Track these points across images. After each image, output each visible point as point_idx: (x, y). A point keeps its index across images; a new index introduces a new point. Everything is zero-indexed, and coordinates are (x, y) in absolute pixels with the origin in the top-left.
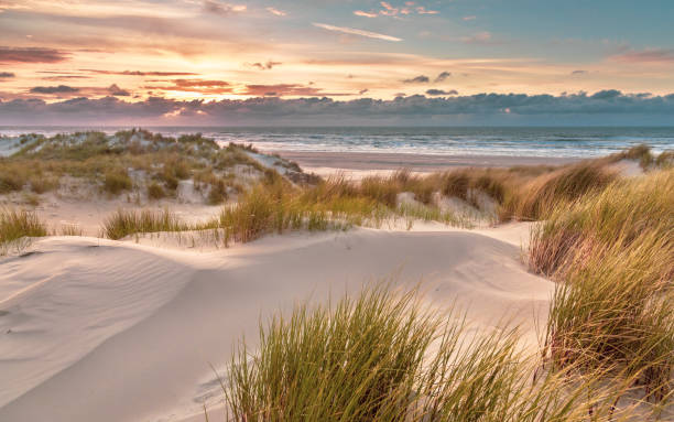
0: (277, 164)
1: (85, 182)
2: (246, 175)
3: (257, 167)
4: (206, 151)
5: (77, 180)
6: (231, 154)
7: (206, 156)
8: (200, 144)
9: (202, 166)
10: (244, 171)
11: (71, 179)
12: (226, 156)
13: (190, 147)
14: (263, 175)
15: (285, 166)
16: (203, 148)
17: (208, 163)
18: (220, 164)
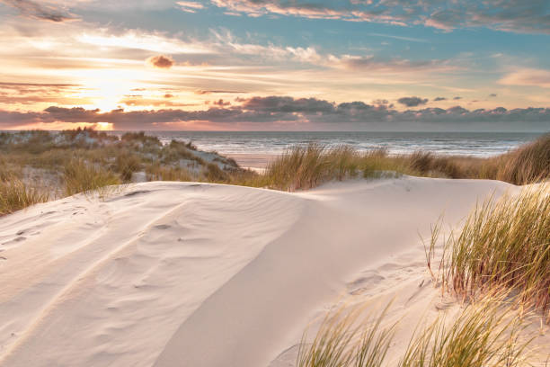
0: (216, 160)
1: (46, 173)
2: (190, 169)
3: (200, 161)
4: (151, 147)
5: (39, 170)
6: (174, 150)
7: (152, 151)
8: (144, 141)
9: (150, 160)
10: (188, 165)
11: (33, 170)
12: (171, 151)
13: (136, 144)
14: (206, 169)
15: (223, 162)
16: (149, 145)
17: (155, 157)
18: (166, 159)
